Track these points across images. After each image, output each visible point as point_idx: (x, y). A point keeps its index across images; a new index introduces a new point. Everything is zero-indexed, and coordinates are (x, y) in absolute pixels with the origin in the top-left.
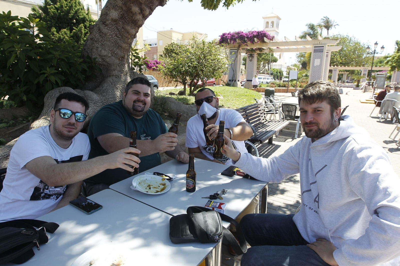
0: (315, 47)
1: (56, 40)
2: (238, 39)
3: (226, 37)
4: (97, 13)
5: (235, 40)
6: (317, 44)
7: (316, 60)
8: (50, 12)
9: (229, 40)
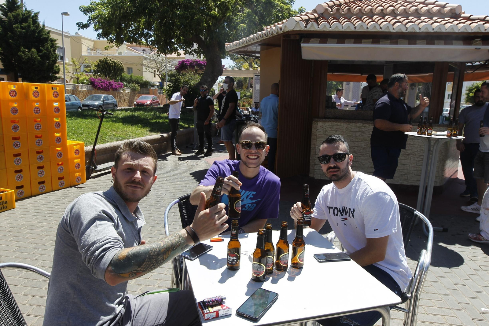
0: (255, 76)
1: (26, 59)
2: (196, 66)
3: (186, 63)
4: (62, 33)
5: (193, 67)
6: (257, 74)
7: (257, 85)
8: (16, 31)
9: (188, 67)
